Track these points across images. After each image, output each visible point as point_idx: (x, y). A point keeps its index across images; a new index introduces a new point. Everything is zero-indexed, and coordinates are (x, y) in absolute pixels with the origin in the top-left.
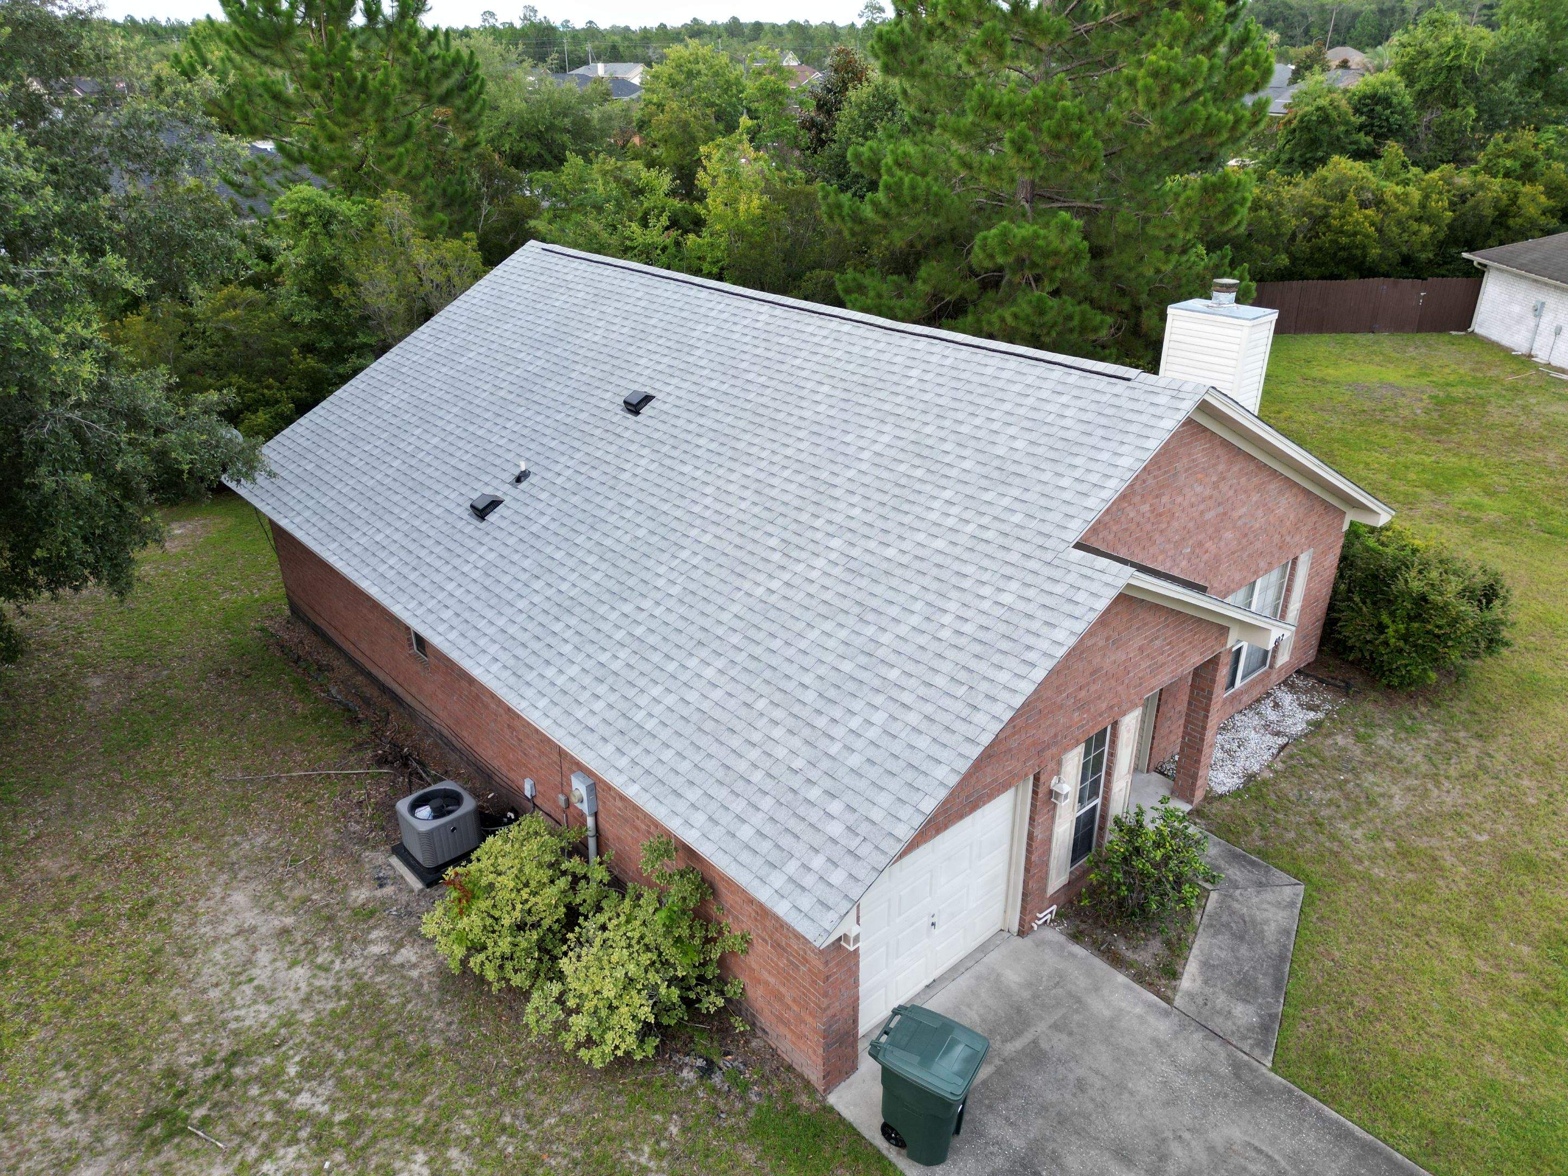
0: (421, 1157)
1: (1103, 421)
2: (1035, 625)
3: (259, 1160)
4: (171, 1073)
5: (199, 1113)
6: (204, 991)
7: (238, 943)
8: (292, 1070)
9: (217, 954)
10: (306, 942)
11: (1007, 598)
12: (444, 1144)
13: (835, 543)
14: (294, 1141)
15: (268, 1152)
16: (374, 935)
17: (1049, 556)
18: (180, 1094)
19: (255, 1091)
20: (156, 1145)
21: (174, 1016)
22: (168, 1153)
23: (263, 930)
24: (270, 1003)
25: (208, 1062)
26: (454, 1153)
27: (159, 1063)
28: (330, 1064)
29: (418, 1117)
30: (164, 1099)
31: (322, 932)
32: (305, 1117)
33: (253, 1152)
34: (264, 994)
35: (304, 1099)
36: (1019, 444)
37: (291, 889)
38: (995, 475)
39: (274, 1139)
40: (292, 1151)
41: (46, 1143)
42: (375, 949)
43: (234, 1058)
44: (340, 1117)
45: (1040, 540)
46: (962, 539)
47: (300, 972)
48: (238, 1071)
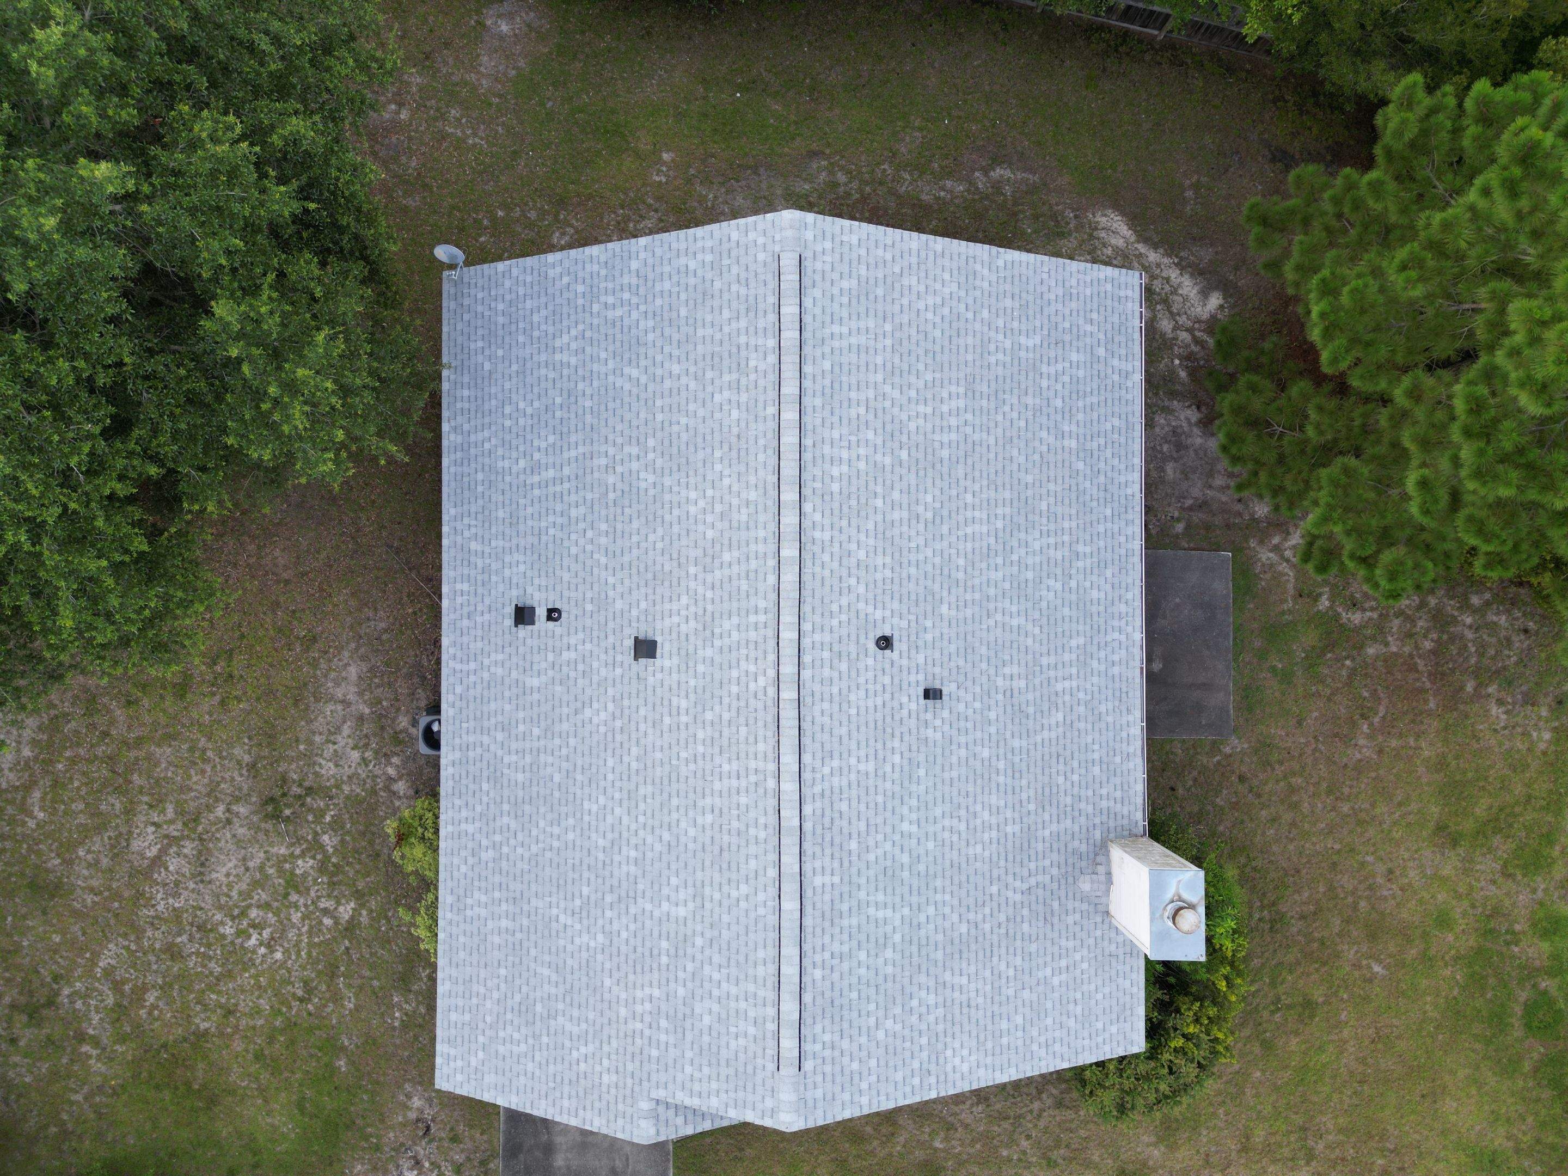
0: (352, 905)
1: (741, 1069)
2: (597, 1105)
3: (298, 857)
4: (284, 780)
5: (287, 812)
6: (314, 733)
7: (340, 707)
8: (328, 819)
9: (329, 707)
10: (366, 736)
11: (606, 1078)
12: (362, 906)
13: (600, 937)
14: (314, 858)
15: (303, 855)
16: (395, 760)
17: (637, 1089)
18: (284, 795)
19: (310, 818)
20: (267, 817)
21: (297, 741)
22: (269, 825)
23: (353, 708)
24: (337, 765)
25: (300, 785)
26: (364, 912)
27: (282, 767)
28: (342, 828)
29: (361, 885)
30: (277, 792)
31: (375, 735)
32: (322, 847)
33: (298, 852)
34: (337, 758)
35: (326, 838)
36: (707, 1020)
37: (378, 686)
38: (680, 1016)
39: (309, 849)
40: (311, 862)
41: (233, 779)
42: (391, 771)
43: (310, 791)
44: (334, 860)
45: (645, 1077)
46: (630, 1026)
47: (355, 755)
48: (309, 800)
